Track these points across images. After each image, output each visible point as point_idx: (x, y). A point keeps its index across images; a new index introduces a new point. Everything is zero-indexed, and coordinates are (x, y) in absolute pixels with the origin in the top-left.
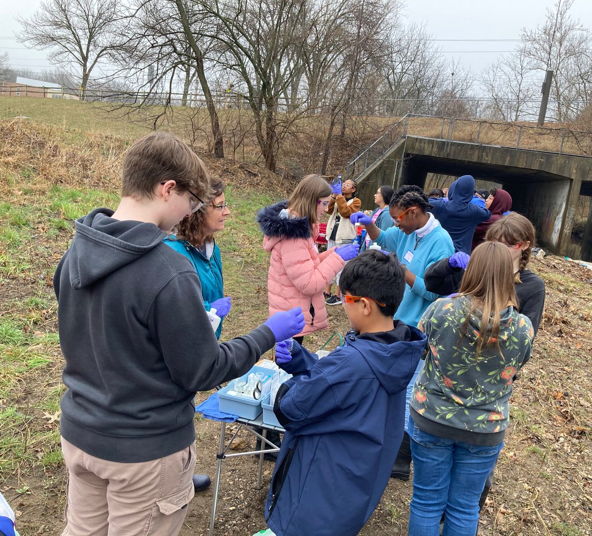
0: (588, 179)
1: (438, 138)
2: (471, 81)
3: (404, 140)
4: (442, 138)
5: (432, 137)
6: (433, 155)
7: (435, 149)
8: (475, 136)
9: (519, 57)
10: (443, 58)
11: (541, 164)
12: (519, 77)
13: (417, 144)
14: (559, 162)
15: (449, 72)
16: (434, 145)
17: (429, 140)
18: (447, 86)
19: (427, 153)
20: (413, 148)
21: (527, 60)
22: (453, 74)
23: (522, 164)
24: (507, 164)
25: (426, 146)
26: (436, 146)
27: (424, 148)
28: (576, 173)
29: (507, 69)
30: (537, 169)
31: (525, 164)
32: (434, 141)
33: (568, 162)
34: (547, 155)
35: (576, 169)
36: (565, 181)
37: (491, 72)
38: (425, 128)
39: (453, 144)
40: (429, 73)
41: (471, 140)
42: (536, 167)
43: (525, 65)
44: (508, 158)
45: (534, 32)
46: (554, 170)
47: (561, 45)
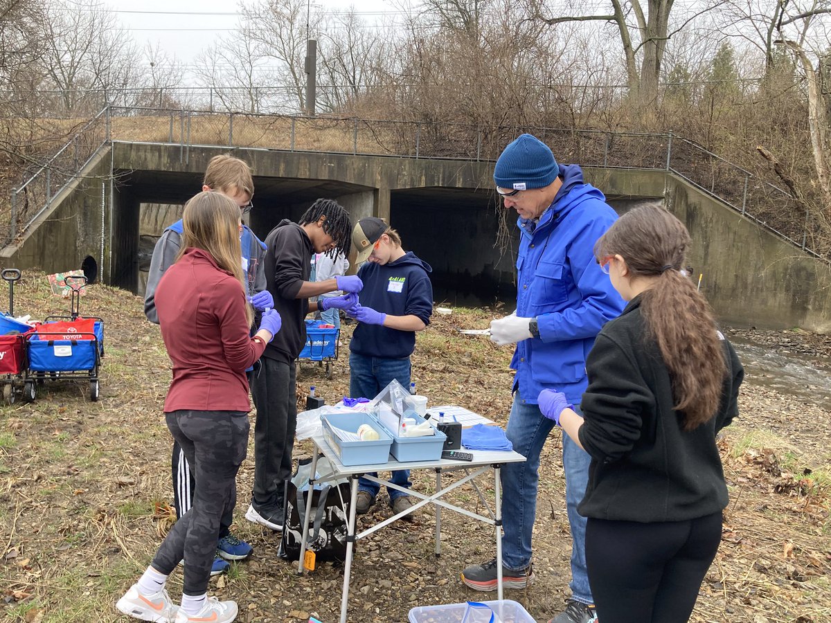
0: (399, 188)
1: (167, 142)
2: (180, 74)
3: (110, 147)
4: (173, 142)
5: (155, 140)
6: (163, 169)
7: (165, 160)
8: (225, 136)
9: (244, 38)
10: (133, 43)
11: (331, 171)
12: (247, 66)
13: (133, 153)
14: (355, 166)
15: (145, 62)
16: (163, 153)
17: (152, 146)
18: (147, 80)
19: (151, 166)
20: (126, 159)
21: (254, 43)
22: (152, 64)
23: (304, 173)
24: (281, 174)
25: (149, 155)
26: (166, 155)
27: (146, 159)
28: (381, 180)
29: (229, 55)
30: (326, 178)
31: (308, 173)
32: (160, 146)
33: (369, 166)
34: (338, 158)
35: (381, 174)
36: (364, 194)
37: (208, 59)
38: (137, 130)
39: (192, 150)
40: (115, 65)
41: (219, 143)
42: (324, 176)
43: (251, 50)
44: (282, 167)
45: (256, 5)
46: (350, 179)
47: (292, 23)
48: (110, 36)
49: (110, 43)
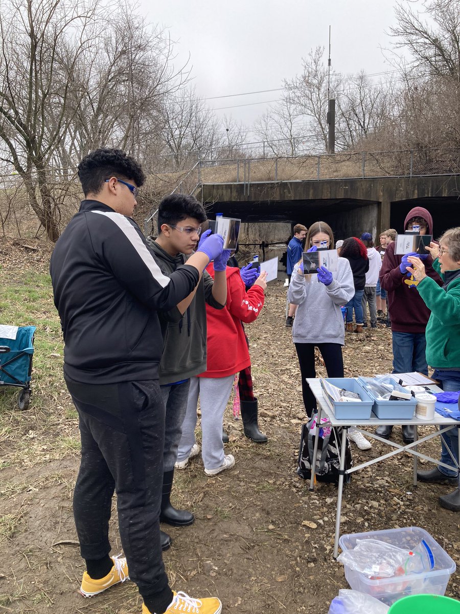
0: (397, 200)
1: (235, 181)
2: (245, 134)
3: (201, 188)
4: (239, 181)
5: (228, 181)
6: (233, 200)
7: (234, 194)
8: (273, 174)
9: (286, 104)
10: (216, 118)
11: (346, 191)
12: (289, 123)
13: (215, 191)
14: (364, 187)
15: (223, 129)
16: (233, 190)
17: (226, 185)
18: (224, 141)
19: (226, 199)
20: (210, 194)
21: (293, 106)
22: (227, 130)
23: (326, 195)
24: (311, 197)
25: (224, 192)
26: (235, 191)
27: (222, 194)
28: (383, 195)
29: (276, 117)
30: (343, 197)
31: (329, 195)
32: (231, 185)
33: (374, 186)
34: (351, 183)
35: (383, 191)
36: (370, 207)
37: (262, 121)
38: (217, 176)
39: (252, 185)
40: (206, 133)
41: (269, 179)
42: (341, 195)
43: (291, 112)
44: (311, 192)
45: (294, 80)
46: (360, 196)
47: (319, 90)
48: (201, 115)
49: (201, 120)
